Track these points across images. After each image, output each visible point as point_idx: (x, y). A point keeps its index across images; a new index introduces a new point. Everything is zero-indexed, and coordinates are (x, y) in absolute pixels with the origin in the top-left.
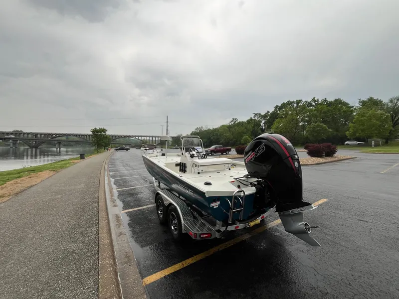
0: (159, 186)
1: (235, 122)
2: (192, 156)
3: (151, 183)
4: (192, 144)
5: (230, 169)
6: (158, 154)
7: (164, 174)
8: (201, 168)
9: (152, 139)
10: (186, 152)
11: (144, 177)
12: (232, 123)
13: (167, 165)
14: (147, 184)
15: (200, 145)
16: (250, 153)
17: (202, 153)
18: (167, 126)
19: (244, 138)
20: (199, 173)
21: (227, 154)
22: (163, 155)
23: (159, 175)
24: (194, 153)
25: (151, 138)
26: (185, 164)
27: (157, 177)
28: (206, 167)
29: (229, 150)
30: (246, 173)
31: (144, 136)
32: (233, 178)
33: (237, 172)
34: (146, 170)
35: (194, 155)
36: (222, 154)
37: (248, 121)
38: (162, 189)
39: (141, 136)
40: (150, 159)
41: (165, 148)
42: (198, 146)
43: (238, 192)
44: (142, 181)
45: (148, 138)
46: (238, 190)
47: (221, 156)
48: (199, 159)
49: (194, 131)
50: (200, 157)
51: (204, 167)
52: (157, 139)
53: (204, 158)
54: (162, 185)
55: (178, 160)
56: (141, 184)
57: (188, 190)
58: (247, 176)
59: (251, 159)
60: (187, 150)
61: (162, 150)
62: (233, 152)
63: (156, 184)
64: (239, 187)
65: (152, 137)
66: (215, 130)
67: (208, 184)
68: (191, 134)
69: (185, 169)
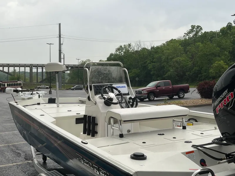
0: (44, 164)
1: (197, 32)
2: (108, 102)
3: (28, 157)
4: (108, 78)
5: (184, 128)
6: (41, 100)
7: (52, 139)
8: (126, 127)
9: (31, 70)
10: (96, 93)
11: (13, 146)
12: (191, 35)
13: (59, 121)
14: (21, 161)
15: (124, 79)
16: (224, 94)
17: (128, 97)
18: (60, 44)
19: (215, 64)
20: (121, 136)
21: (180, 98)
22: (52, 101)
23: (42, 142)
24: (112, 95)
25: (28, 70)
26: (94, 118)
27: (40, 145)
28: (137, 123)
29: (186, 90)
30: (217, 134)
31: (14, 66)
32: (191, 144)
33: (199, 133)
34: (17, 132)
35: (111, 99)
36: (171, 98)
37: (222, 30)
38: (49, 170)
39: (9, 66)
40: (26, 110)
41: (55, 87)
42: (120, 81)
43: (200, 173)
44: (9, 155)
45: (22, 69)
46: (199, 169)
47: (169, 102)
48: (122, 107)
49: (114, 52)
50: (124, 105)
51: (133, 124)
52: (40, 70)
53: (132, 106)
54: (50, 162)
55: (81, 110)
56: (8, 161)
57: (99, 171)
58: (218, 141)
59: (227, 106)
60: (99, 91)
61: (50, 92)
62: (194, 94)
63: (37, 160)
64: (203, 163)
65: (31, 66)
66: (156, 50)
67: (138, 157)
68: (109, 59)
69: (94, 128)
